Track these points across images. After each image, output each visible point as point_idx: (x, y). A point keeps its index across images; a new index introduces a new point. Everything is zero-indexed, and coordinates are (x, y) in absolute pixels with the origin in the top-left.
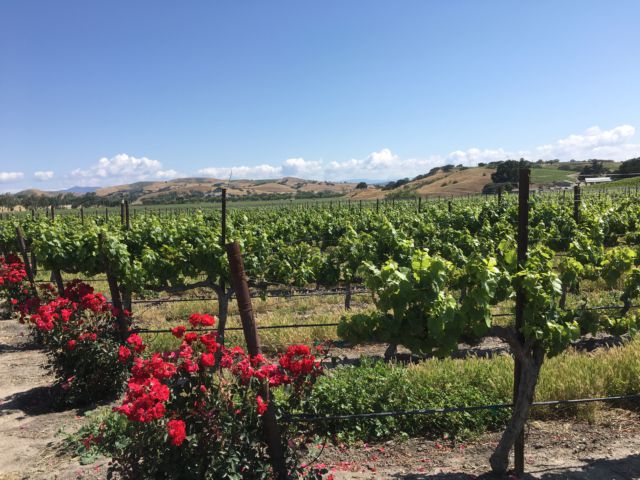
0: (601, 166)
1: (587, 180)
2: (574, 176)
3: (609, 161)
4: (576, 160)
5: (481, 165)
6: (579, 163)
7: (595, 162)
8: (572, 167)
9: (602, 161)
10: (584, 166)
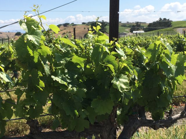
0: (140, 25)
1: (134, 32)
2: (128, 30)
3: (144, 23)
4: (129, 22)
5: (83, 23)
6: (131, 23)
7: (137, 23)
8: (127, 25)
9: (141, 23)
10: (132, 25)
